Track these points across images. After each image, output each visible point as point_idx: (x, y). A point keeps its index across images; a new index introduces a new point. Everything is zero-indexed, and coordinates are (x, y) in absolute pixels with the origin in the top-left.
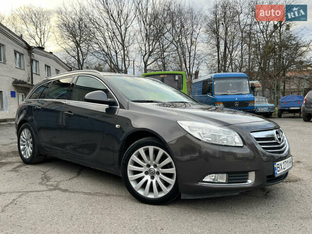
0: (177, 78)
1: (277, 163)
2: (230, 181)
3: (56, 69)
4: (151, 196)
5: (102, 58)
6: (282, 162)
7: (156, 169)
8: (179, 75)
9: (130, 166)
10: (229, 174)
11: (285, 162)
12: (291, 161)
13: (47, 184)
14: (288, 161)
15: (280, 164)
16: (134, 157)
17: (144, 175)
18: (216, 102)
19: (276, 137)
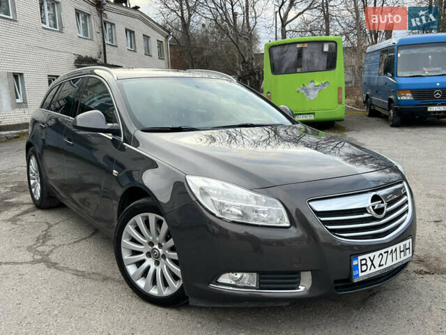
0: (326, 48)
1: (360, 258)
2: (262, 285)
3: (144, 35)
4: (154, 292)
6: (377, 253)
7: (160, 250)
8: (331, 43)
9: (125, 241)
10: (260, 273)
11: (385, 253)
12: (409, 248)
13: (38, 249)
14: (396, 250)
15: (370, 258)
16: (130, 228)
17: (145, 257)
18: (398, 89)
19: (371, 207)
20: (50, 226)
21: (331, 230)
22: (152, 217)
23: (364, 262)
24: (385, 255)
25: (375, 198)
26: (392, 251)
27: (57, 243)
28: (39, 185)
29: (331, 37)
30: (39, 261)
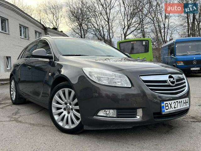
0: (144, 43)
1: (165, 103)
2: (119, 116)
4: (67, 127)
5: (92, 32)
6: (173, 101)
7: (70, 106)
8: (146, 41)
9: (54, 103)
10: (118, 109)
11: (176, 102)
12: (188, 102)
13: (13, 117)
14: (181, 102)
15: (169, 103)
16: (56, 97)
17: (63, 111)
18: (177, 61)
19: (168, 81)
20: (19, 110)
21: (151, 89)
22: (67, 90)
23: (167, 105)
24: (177, 103)
25: (170, 77)
26: (180, 102)
27: (22, 114)
28: (15, 93)
29: (146, 38)
30: (13, 121)
